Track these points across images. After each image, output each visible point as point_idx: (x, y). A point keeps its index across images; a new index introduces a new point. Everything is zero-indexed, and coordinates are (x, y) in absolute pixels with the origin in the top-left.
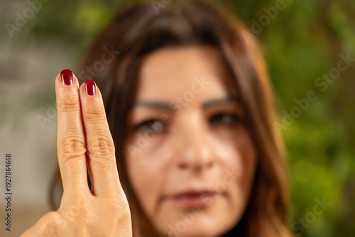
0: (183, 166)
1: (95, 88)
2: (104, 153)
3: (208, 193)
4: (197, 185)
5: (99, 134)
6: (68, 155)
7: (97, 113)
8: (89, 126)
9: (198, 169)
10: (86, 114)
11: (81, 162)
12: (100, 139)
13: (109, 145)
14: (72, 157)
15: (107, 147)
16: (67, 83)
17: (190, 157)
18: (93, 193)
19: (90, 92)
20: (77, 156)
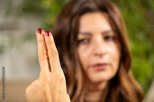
0: (96, 55)
1: (50, 33)
2: (54, 57)
3: (105, 64)
4: (101, 61)
5: (52, 50)
6: (42, 59)
7: (50, 43)
8: (48, 47)
9: (101, 55)
10: (47, 43)
11: (46, 61)
12: (52, 52)
13: (56, 53)
14: (43, 59)
15: (55, 54)
16: (41, 33)
17: (98, 51)
18: (50, 71)
19: (48, 35)
20: (44, 59)
